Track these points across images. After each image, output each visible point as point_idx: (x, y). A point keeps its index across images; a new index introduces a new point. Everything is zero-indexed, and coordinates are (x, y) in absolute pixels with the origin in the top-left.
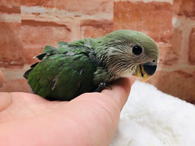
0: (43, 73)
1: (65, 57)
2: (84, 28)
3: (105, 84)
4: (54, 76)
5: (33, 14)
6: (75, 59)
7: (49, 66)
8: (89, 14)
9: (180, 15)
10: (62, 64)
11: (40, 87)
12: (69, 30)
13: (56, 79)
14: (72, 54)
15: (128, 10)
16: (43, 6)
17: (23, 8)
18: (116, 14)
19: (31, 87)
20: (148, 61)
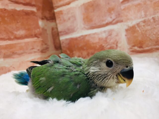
20: (122, 68)
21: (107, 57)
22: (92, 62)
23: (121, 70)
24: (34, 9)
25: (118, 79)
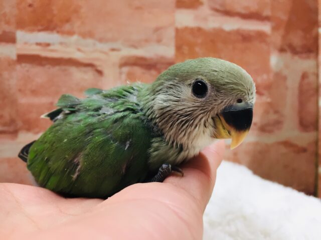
0: (56, 148)
1: (98, 117)
2: (125, 69)
3: (170, 166)
4: (76, 152)
5: (38, 44)
6: (116, 121)
7: (67, 134)
8: (134, 46)
9: (282, 50)
10: (90, 130)
11: (49, 175)
12: (100, 73)
13: (81, 159)
14: (110, 111)
15: (199, 41)
16: (55, 31)
17: (20, 35)
18: (179, 48)
19: (33, 174)
20: (227, 103)
21: (198, 73)
22: (162, 84)
23: (224, 107)
24: (266, 28)
25: (215, 127)
